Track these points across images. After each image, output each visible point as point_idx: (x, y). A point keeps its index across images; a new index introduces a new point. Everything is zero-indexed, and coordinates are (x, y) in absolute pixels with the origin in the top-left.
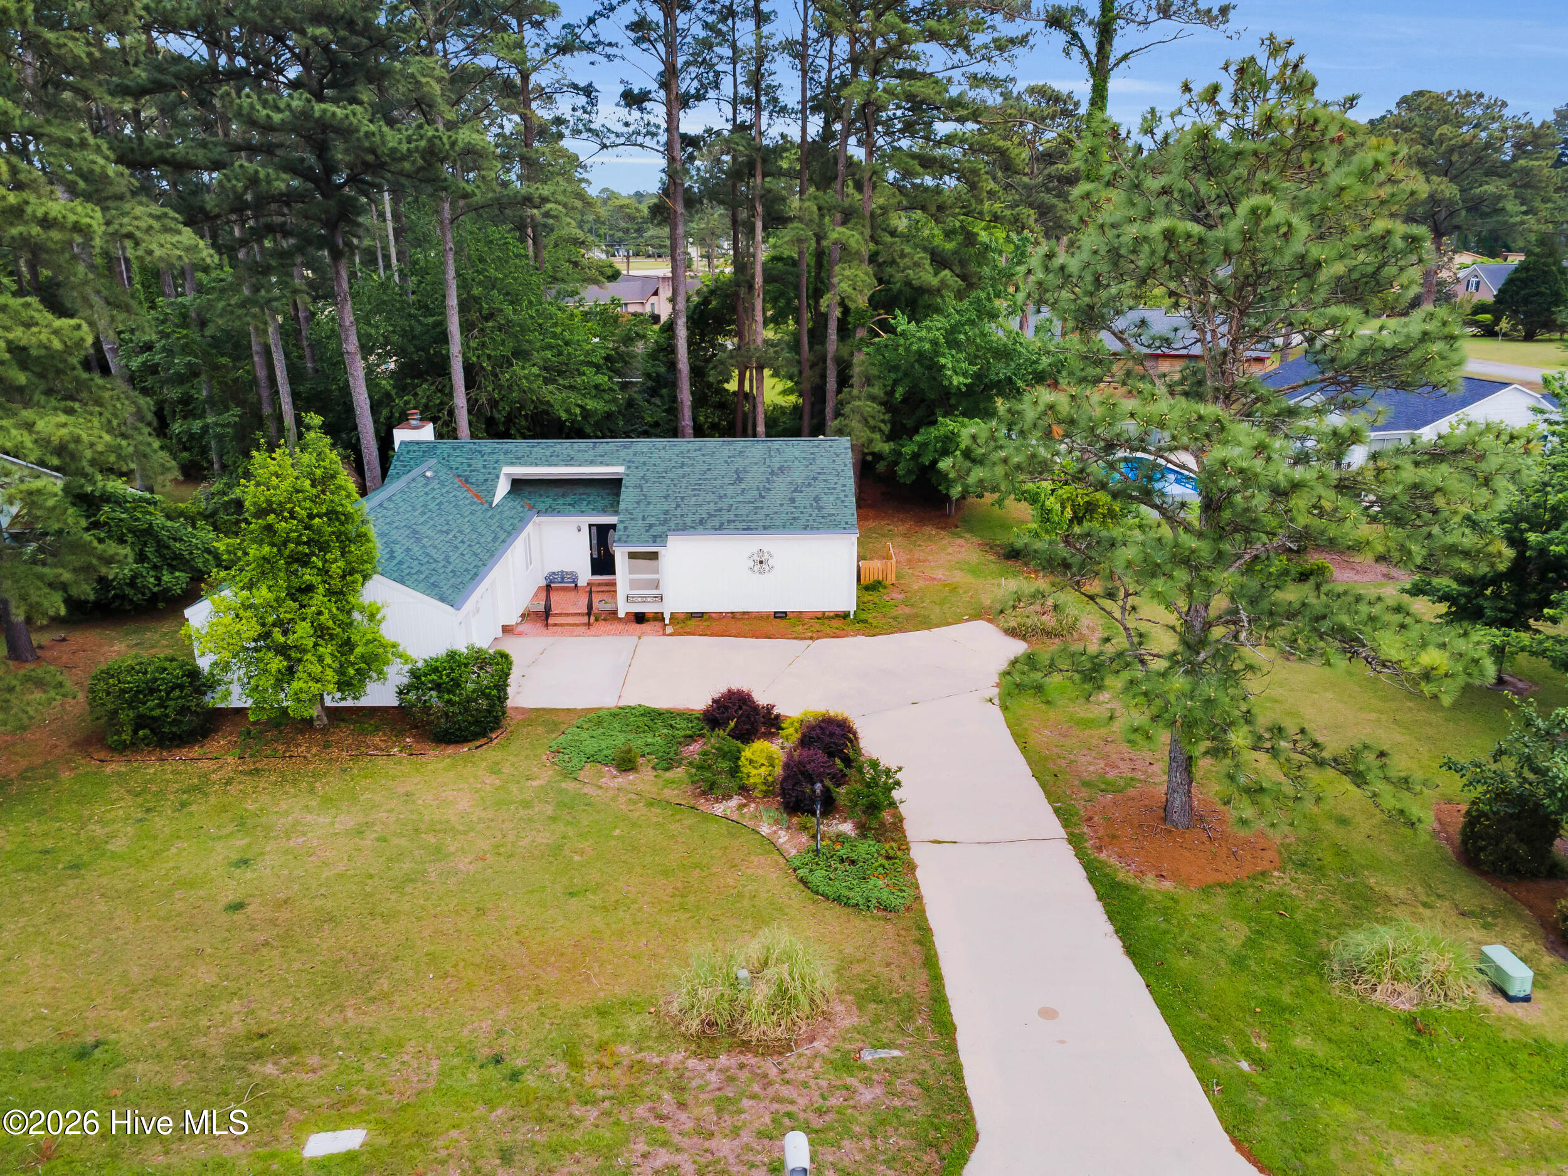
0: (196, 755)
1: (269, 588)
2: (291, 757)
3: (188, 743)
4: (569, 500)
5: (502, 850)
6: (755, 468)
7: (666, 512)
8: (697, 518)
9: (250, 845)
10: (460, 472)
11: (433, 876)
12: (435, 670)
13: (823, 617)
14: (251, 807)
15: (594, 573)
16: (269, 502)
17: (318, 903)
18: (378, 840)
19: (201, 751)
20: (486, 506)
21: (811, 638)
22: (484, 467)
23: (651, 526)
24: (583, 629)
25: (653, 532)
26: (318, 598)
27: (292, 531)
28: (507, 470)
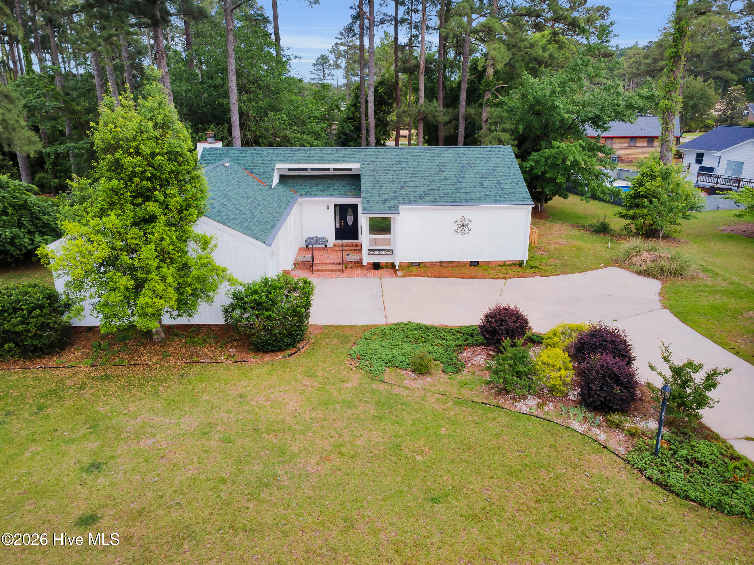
0: (54, 365)
1: (118, 216)
2: (135, 364)
3: (48, 354)
4: (320, 188)
5: (343, 450)
6: (450, 164)
7: (395, 192)
8: (417, 195)
9: (101, 448)
10: (247, 166)
11: (285, 481)
12: (255, 292)
13: (504, 264)
14: (102, 408)
15: (337, 238)
16: (117, 139)
17: (175, 514)
18: (223, 440)
19: (59, 361)
20: (268, 187)
21: (504, 278)
22: (263, 163)
23: (386, 200)
24: (338, 273)
25: (388, 204)
26: (160, 226)
27: (136, 166)
28: (279, 166)
